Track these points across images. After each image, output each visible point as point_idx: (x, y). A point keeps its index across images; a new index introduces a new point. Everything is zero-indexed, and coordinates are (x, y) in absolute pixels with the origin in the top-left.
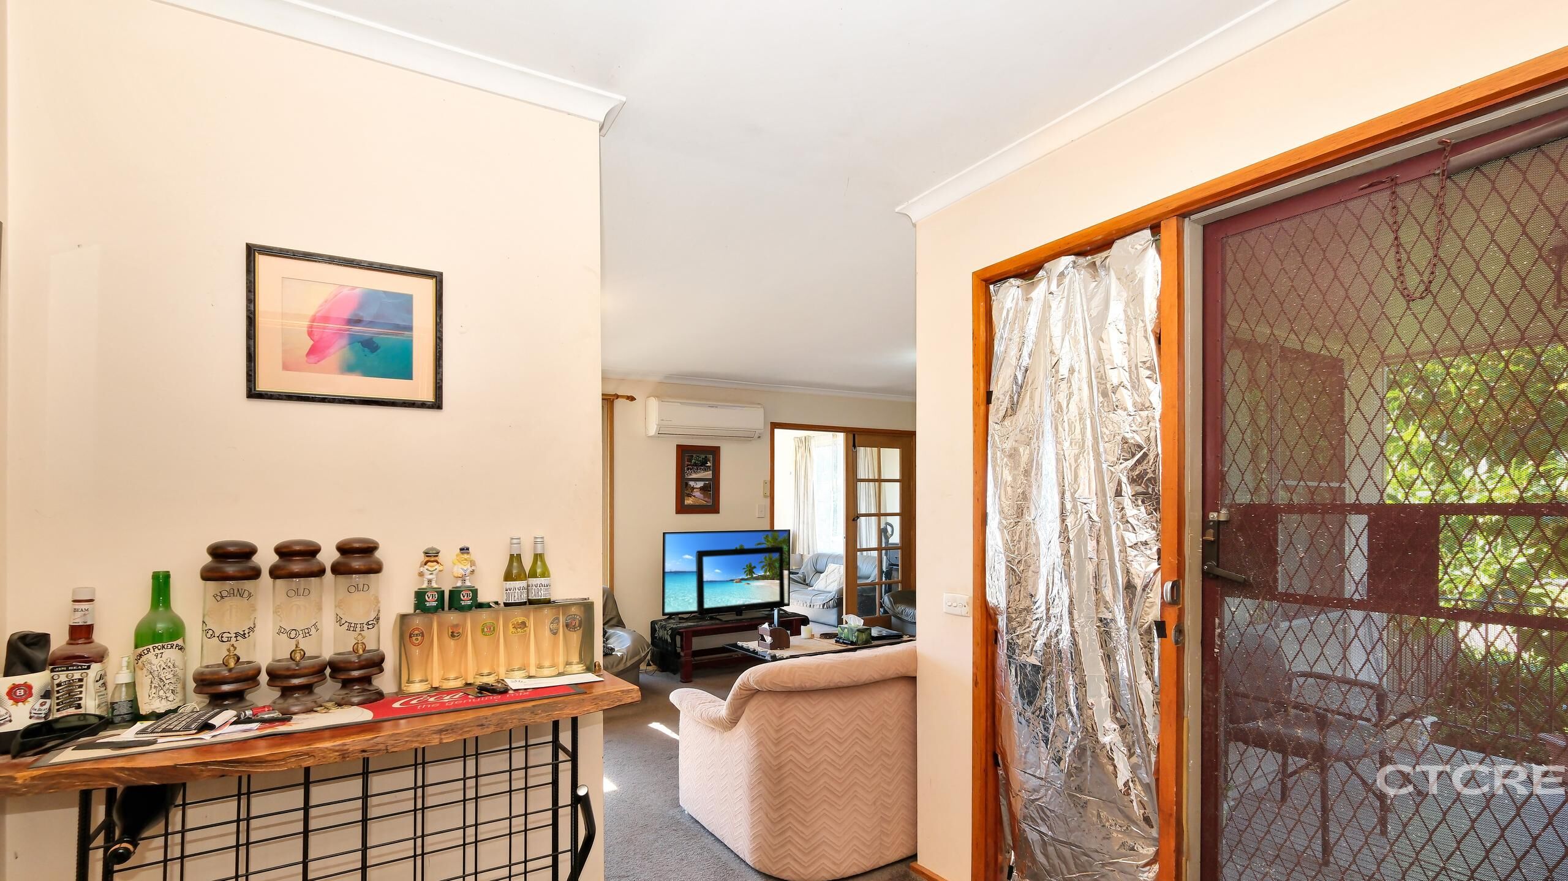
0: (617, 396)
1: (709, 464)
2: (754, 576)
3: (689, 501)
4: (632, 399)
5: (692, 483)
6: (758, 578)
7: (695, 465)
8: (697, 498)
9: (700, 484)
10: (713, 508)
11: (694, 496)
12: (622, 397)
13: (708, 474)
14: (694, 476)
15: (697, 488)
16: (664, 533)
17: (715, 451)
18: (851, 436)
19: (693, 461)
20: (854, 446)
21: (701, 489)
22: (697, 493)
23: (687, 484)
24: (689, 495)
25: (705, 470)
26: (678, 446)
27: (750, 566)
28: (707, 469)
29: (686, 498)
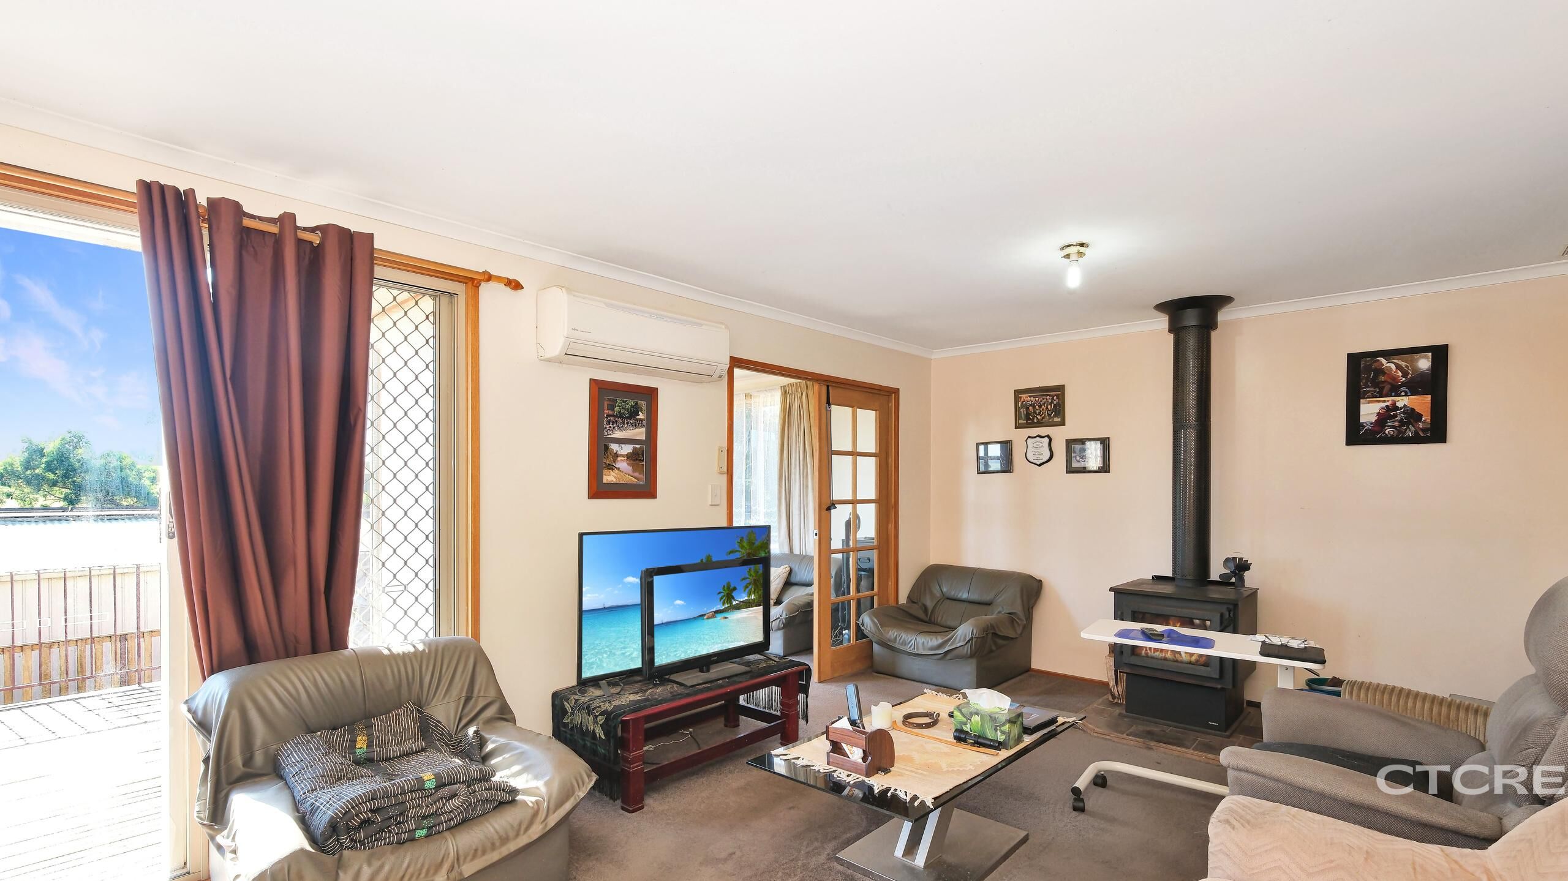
0: (489, 277)
1: (641, 416)
2: (734, 603)
3: (609, 477)
4: (516, 285)
5: (614, 447)
6: (738, 607)
7: (620, 416)
8: (621, 472)
9: (627, 449)
10: (647, 490)
11: (618, 469)
12: (499, 279)
13: (639, 433)
14: (618, 434)
15: (623, 456)
16: (581, 535)
17: (650, 394)
18: (824, 389)
19: (617, 409)
20: (828, 403)
21: (629, 457)
22: (623, 465)
23: (606, 448)
24: (610, 467)
25: (635, 426)
26: (594, 383)
27: (729, 587)
28: (638, 424)
29: (605, 472)
